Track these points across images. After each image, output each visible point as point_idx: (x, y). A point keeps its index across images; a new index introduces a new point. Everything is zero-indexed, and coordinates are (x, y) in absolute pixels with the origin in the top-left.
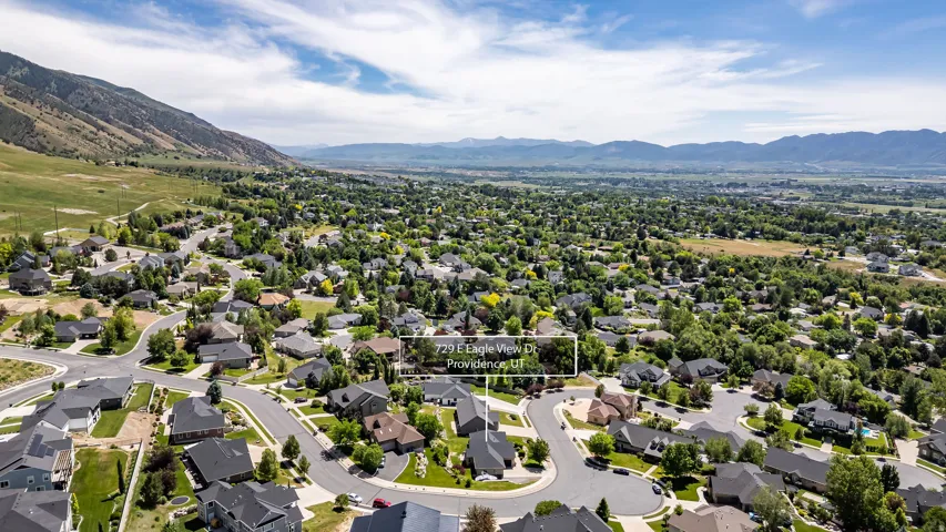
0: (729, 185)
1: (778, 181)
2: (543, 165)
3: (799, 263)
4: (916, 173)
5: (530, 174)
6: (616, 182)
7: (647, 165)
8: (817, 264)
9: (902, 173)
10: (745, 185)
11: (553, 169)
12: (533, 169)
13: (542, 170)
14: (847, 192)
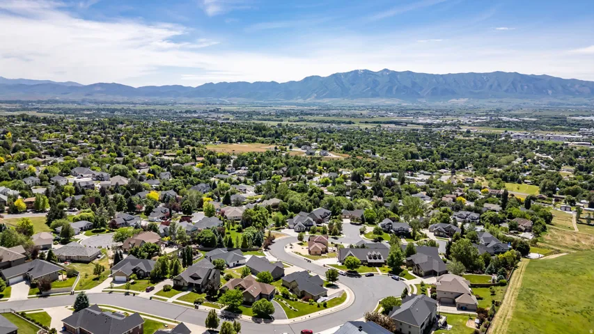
0: (186, 112)
1: (212, 109)
2: (45, 99)
3: (275, 154)
4: (274, 104)
5: (39, 106)
6: (113, 111)
7: (126, 99)
8: (284, 154)
9: (268, 104)
10: (195, 112)
11: (57, 102)
12: (39, 102)
13: (47, 102)
14: (250, 115)
